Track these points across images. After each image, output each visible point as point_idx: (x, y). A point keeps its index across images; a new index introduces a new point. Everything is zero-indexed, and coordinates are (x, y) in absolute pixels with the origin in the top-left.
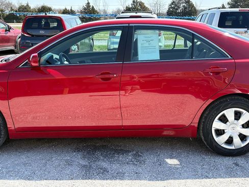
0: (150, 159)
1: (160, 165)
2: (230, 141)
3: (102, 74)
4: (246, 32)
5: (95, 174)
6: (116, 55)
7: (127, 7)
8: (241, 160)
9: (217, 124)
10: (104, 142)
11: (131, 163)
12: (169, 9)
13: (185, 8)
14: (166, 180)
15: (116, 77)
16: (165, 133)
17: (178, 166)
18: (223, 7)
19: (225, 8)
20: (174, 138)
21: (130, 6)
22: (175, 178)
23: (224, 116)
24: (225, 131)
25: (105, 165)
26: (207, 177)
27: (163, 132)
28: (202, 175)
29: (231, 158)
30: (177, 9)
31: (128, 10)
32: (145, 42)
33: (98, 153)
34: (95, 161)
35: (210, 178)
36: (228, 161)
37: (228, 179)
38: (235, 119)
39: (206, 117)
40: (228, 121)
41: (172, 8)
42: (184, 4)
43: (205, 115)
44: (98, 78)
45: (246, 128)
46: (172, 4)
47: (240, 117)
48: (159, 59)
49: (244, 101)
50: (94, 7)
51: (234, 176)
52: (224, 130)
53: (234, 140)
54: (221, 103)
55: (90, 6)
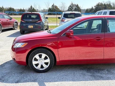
7: (49, 8)
12: (68, 9)
13: (76, 9)
30: (72, 9)
46: (70, 7)
55: (32, 8)
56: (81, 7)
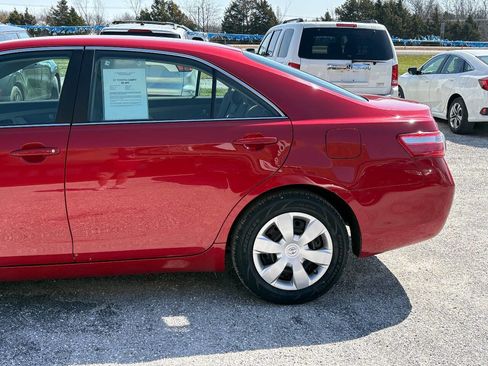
0: (131, 318)
1: (150, 330)
2: (287, 275)
3: (26, 148)
4: (349, 66)
5: (8, 357)
6: (56, 110)
7: (142, 12)
8: (307, 312)
9: (262, 245)
10: (44, 288)
11: (92, 328)
12: (226, 19)
13: (257, 18)
14: (155, 359)
15: (54, 154)
16: (170, 265)
17: (186, 330)
18: (328, 18)
19: (331, 20)
20: (190, 273)
21: (150, 11)
22: (173, 355)
23: (274, 227)
24: (278, 256)
25: (33, 335)
26: (238, 349)
27: (165, 262)
28: (228, 345)
29: (290, 308)
30: (242, 20)
31: (145, 17)
32: (119, 83)
33: (26, 312)
34: (15, 329)
35: (240, 350)
36: (283, 314)
37: (276, 350)
38: (295, 233)
39: (241, 232)
40: (282, 237)
41: (232, 16)
42: (254, 11)
43: (240, 227)
44: (18, 156)
45: (316, 249)
46: (232, 8)
47: (303, 230)
48: (147, 118)
49: (311, 198)
50: (77, 11)
51: (289, 344)
52: (275, 255)
53: (295, 273)
54: (268, 203)
55: (66, 8)
56: (282, 12)
